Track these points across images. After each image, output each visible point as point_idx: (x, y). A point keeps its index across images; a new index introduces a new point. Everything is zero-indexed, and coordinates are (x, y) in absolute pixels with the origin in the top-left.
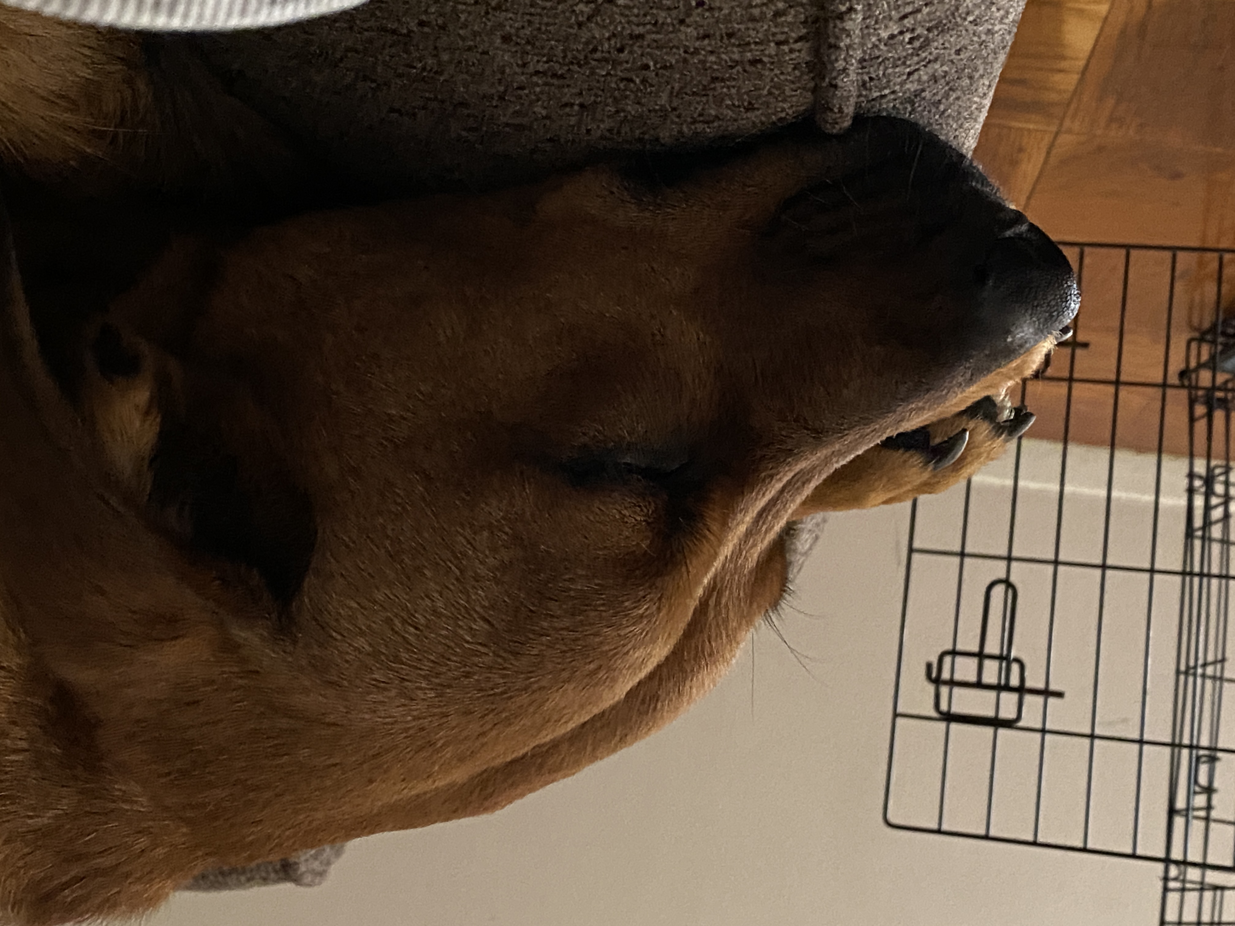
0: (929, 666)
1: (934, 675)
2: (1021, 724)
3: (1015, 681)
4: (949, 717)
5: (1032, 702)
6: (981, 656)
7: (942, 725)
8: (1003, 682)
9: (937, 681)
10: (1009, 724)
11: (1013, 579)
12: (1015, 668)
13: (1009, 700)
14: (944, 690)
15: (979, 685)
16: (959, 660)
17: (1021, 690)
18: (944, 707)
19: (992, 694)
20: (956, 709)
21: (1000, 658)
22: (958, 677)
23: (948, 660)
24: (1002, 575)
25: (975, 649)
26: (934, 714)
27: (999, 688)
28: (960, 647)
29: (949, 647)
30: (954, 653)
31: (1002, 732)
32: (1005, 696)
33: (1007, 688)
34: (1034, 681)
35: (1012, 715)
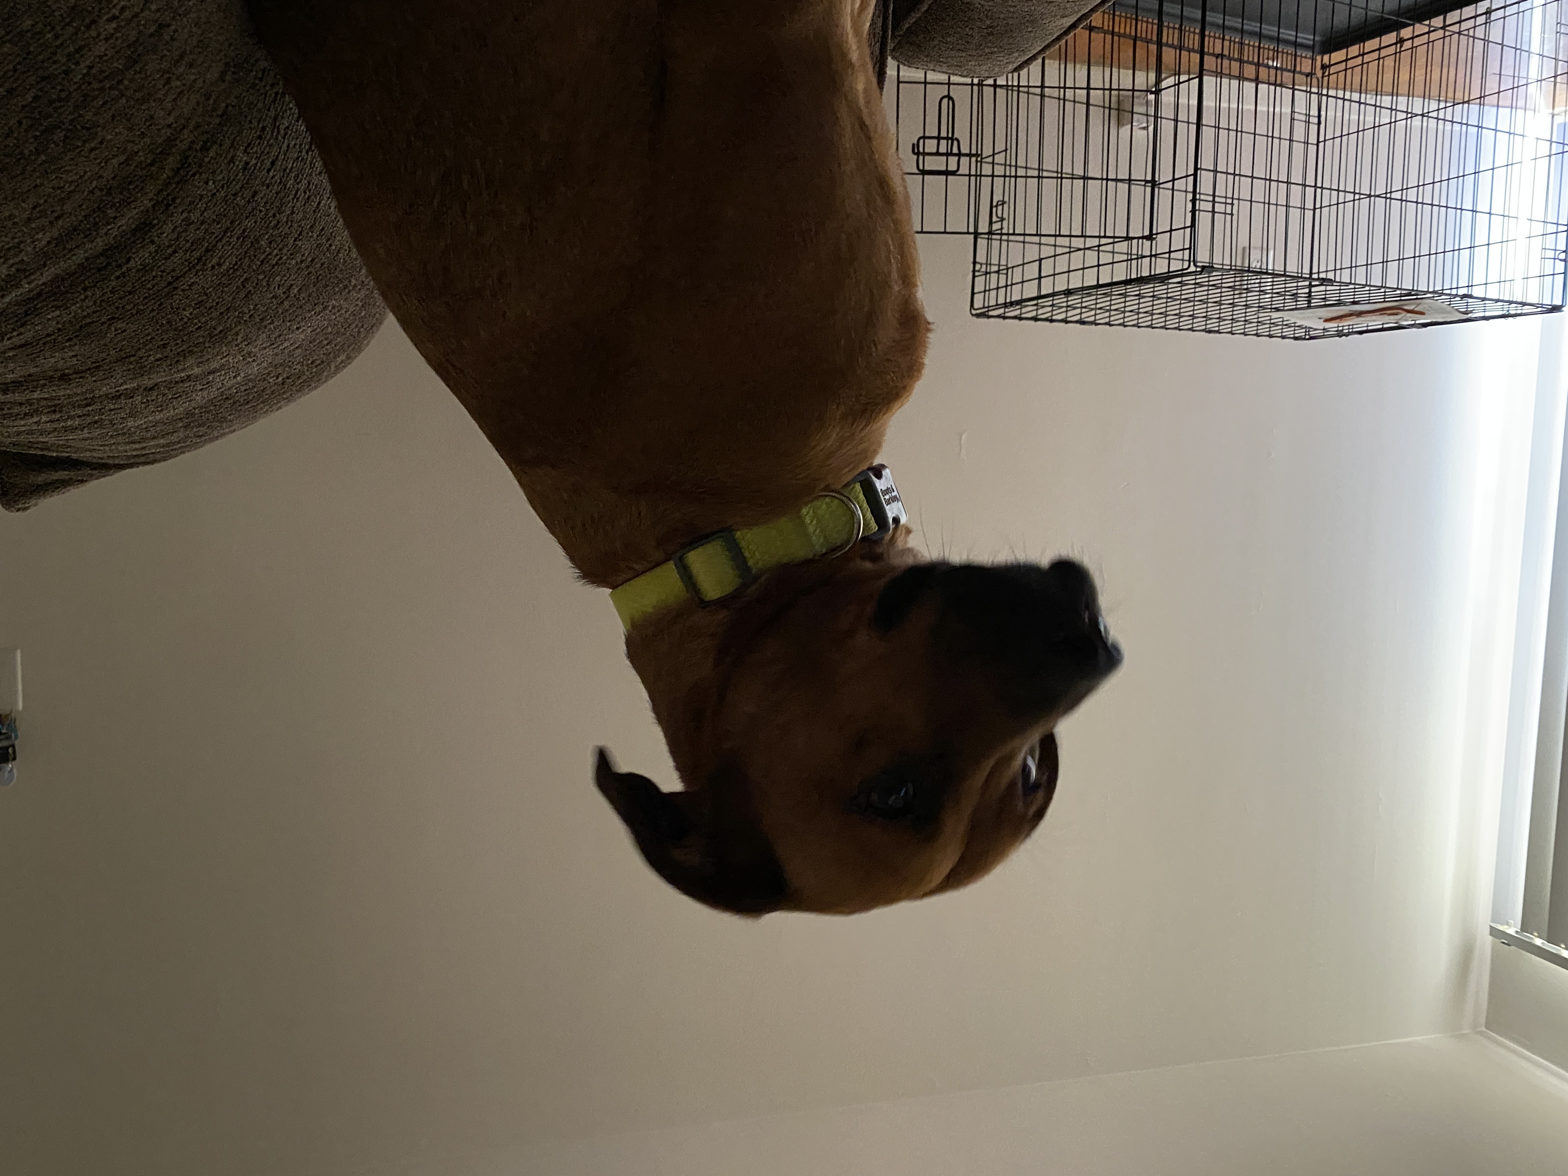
0: (913, 145)
1: (916, 151)
2: (959, 173)
3: (955, 150)
4: (924, 172)
5: (964, 160)
6: (939, 138)
7: (921, 176)
8: (949, 151)
9: (918, 154)
10: (953, 173)
11: (951, 94)
12: (955, 143)
13: (953, 160)
14: (921, 158)
15: (938, 154)
16: (926, 140)
17: (959, 155)
18: (921, 168)
19: (944, 158)
20: (926, 168)
21: (947, 138)
22: (926, 151)
23: (921, 141)
24: (946, 93)
25: (936, 134)
26: (917, 172)
27: (947, 155)
28: (927, 134)
29: (922, 135)
30: (924, 137)
31: (950, 177)
32: (950, 158)
33: (952, 154)
34: (965, 150)
35: (955, 169)
